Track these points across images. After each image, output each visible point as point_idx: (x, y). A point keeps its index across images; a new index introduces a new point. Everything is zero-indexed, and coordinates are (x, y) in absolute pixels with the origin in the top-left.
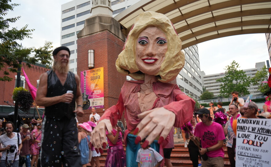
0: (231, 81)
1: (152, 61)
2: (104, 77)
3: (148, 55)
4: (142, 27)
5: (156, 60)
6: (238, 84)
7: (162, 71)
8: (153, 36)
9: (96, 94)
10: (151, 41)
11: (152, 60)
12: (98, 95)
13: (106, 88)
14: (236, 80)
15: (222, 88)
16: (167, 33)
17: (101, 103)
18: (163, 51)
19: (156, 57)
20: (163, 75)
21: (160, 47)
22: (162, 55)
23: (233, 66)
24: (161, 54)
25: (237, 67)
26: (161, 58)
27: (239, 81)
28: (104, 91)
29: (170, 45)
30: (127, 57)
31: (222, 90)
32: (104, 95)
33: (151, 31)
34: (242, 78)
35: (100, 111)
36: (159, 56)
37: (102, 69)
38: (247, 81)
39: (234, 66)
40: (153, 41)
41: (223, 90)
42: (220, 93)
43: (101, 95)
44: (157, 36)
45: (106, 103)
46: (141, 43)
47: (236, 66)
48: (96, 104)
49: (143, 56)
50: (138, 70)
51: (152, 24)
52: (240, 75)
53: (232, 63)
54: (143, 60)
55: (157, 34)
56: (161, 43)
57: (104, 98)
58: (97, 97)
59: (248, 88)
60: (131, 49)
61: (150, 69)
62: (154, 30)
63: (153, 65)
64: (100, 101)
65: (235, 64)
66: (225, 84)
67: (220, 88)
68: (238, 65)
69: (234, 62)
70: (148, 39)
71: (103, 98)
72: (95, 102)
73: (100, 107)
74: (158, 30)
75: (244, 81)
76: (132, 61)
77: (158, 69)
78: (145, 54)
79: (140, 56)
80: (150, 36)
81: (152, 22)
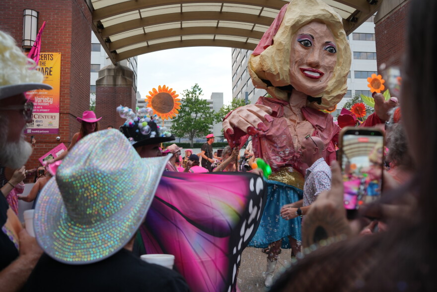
0: (189, 114)
1: (317, 75)
2: (61, 73)
3: (310, 65)
4: (309, 19)
5: (322, 74)
6: (197, 118)
7: (328, 93)
8: (321, 37)
9: (39, 104)
10: (317, 45)
11: (317, 73)
12: (44, 107)
13: (65, 96)
14: (196, 113)
15: (174, 121)
16: (338, 38)
17: (50, 124)
18: (333, 63)
19: (321, 70)
20: (328, 98)
21: (327, 57)
22: (330, 69)
23: (194, 92)
24: (329, 67)
25: (200, 94)
26: (328, 73)
27: (199, 115)
28: (60, 101)
29: (342, 57)
30: (280, 61)
31: (174, 125)
32: (60, 109)
33: (319, 29)
34: (204, 112)
35: (48, 139)
36: (325, 70)
37: (57, 56)
38: (210, 116)
39: (196, 91)
40: (320, 45)
41: (177, 125)
42: (171, 130)
43: (51, 109)
44: (326, 40)
45: (65, 125)
46: (303, 43)
47: (197, 93)
48: (38, 125)
49: (303, 64)
50: (289, 83)
51: (323, 18)
52: (202, 106)
53: (194, 87)
54: (303, 70)
55: (326, 36)
56: (331, 51)
57: (60, 115)
58: (41, 110)
59: (210, 126)
60: (288, 49)
61: (313, 87)
62: (324, 28)
63: (317, 81)
64: (50, 120)
65: (197, 90)
66: (179, 117)
67: (172, 122)
68: (201, 91)
69: (196, 86)
70: (314, 41)
71: (57, 115)
72: (37, 121)
73: (48, 132)
74: (328, 31)
75: (206, 116)
76: (287, 68)
77: (323, 88)
78: (305, 62)
79: (300, 63)
80: (317, 36)
81: (323, 15)
